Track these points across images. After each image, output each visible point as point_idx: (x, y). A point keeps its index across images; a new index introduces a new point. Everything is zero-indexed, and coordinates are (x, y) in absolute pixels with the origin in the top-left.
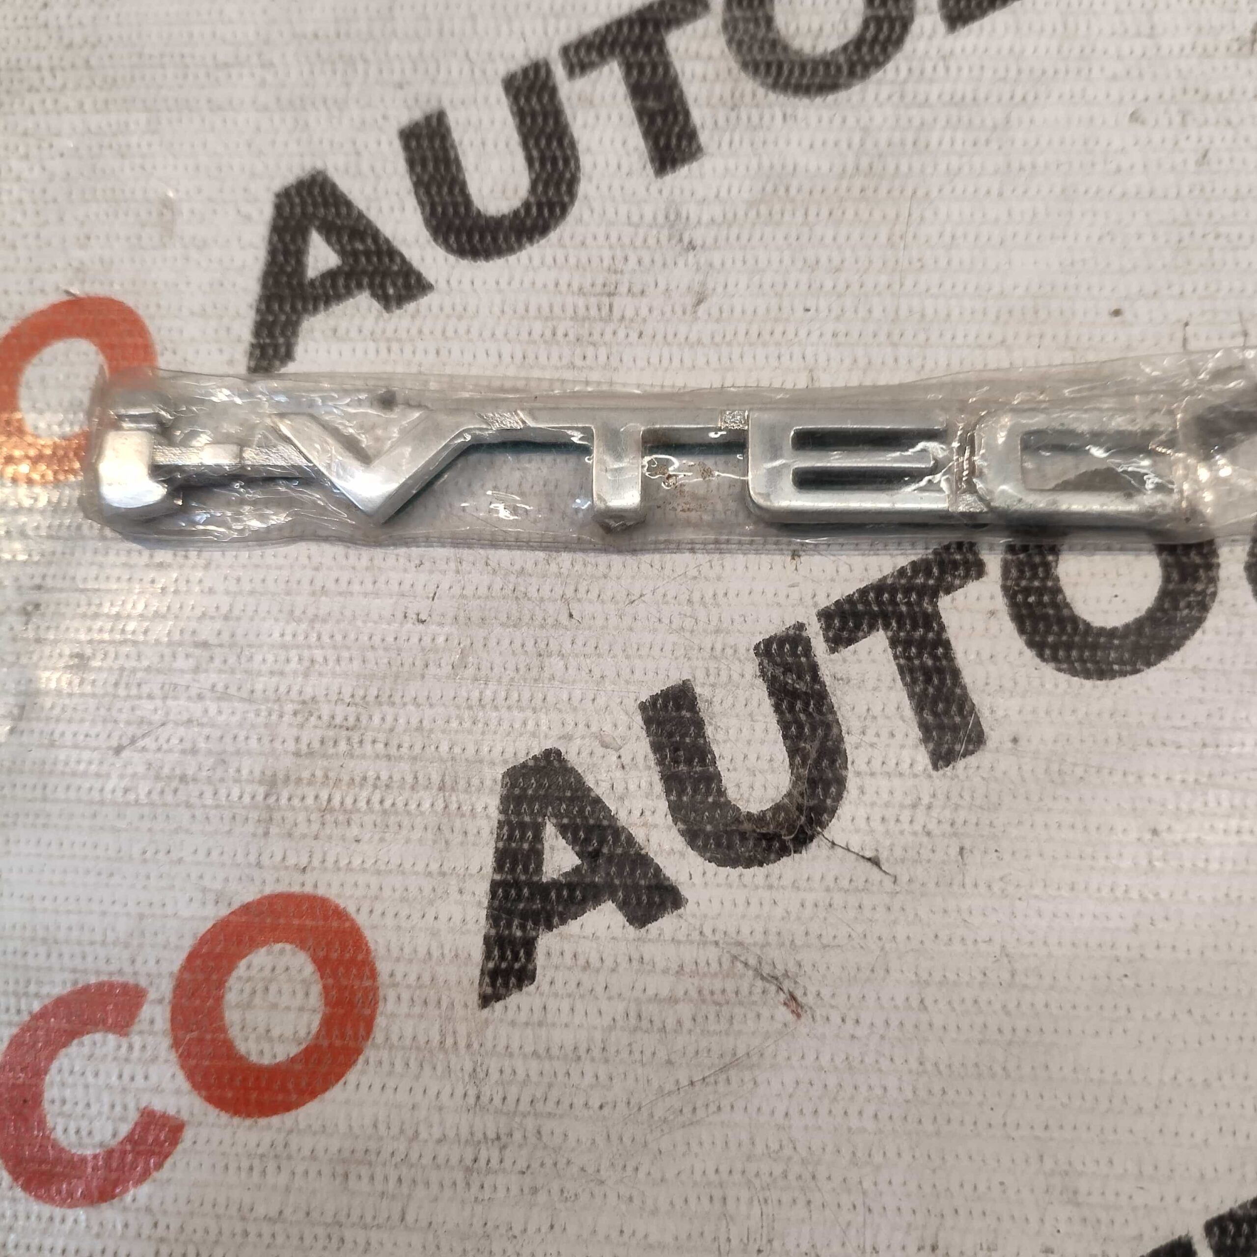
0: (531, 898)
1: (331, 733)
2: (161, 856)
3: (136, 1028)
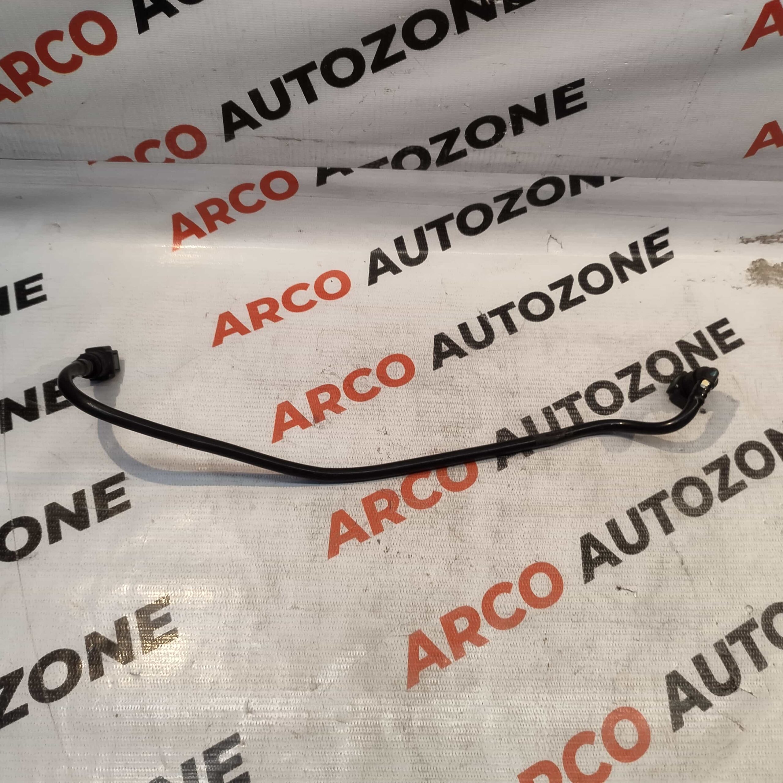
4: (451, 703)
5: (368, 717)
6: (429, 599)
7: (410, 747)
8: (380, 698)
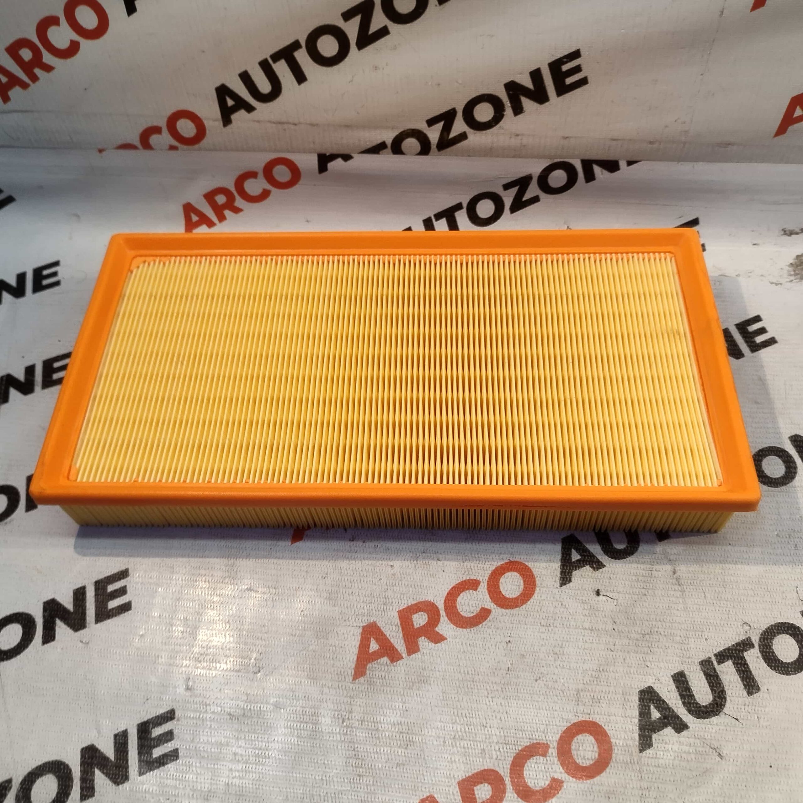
0: (649, 726)
1: (592, 679)
2: (551, 709)
3: (548, 755)
4: (397, 699)
5: (307, 705)
6: (389, 590)
7: (346, 740)
8: (322, 687)
